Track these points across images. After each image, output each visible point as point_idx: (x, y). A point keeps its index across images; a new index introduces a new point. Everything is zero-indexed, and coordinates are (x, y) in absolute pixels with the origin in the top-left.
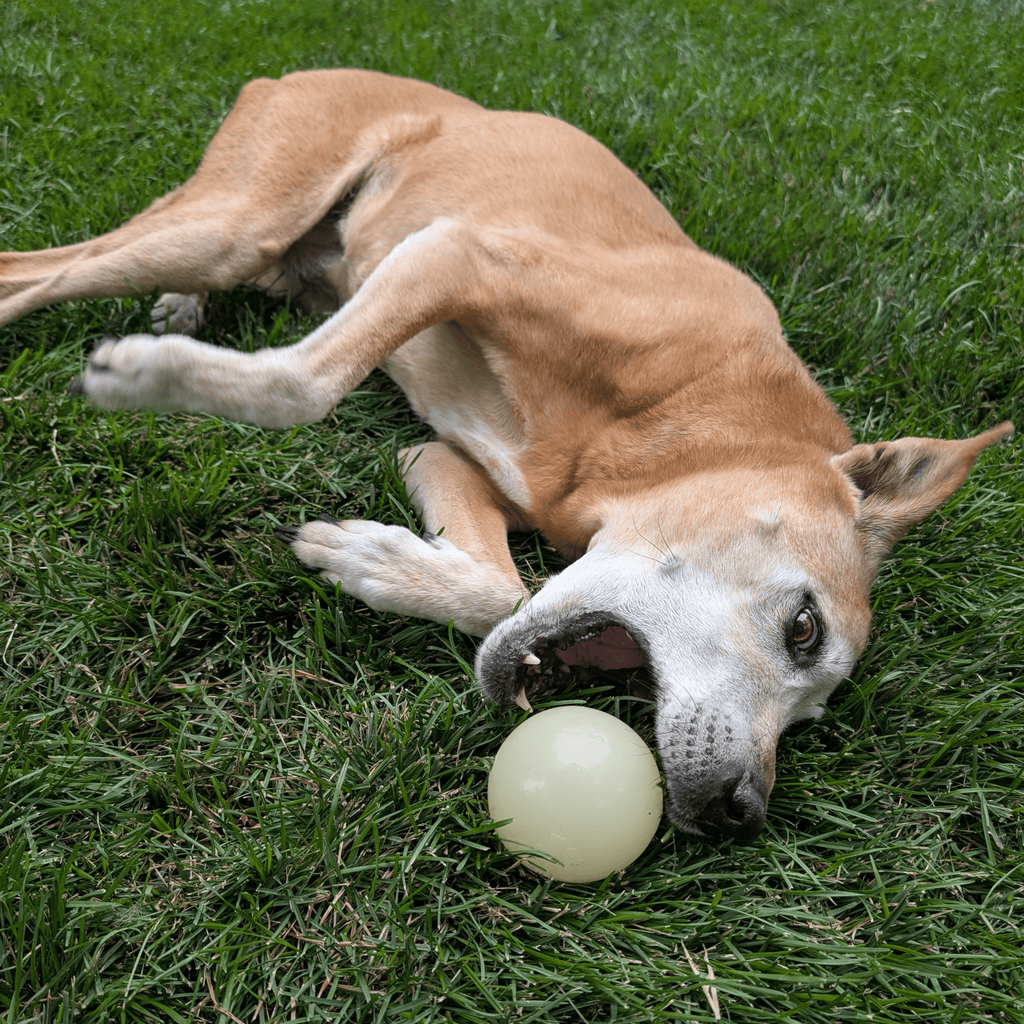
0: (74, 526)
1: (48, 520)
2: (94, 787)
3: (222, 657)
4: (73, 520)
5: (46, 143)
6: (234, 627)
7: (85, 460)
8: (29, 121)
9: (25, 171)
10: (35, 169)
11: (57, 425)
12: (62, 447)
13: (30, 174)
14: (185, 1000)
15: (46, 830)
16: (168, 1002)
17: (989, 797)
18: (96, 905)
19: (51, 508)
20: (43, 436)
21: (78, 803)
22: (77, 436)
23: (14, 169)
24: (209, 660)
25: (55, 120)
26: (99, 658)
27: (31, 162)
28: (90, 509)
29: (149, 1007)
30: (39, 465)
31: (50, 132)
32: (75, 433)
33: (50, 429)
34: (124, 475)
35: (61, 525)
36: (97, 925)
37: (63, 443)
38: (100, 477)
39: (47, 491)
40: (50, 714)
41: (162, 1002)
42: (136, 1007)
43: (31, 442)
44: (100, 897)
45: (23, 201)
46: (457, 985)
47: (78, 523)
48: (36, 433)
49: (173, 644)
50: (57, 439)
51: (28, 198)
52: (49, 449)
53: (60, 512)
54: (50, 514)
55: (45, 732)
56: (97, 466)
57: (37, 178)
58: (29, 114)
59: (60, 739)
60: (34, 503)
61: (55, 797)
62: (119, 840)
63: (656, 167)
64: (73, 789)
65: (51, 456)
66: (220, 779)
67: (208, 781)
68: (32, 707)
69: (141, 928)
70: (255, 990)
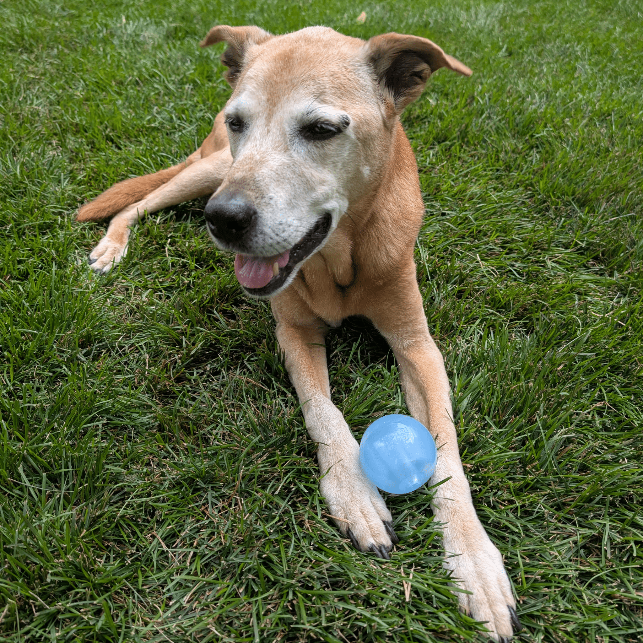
0: (165, 289)
1: (154, 282)
2: (135, 415)
3: (215, 365)
4: (166, 285)
5: (210, 93)
6: (224, 351)
7: (180, 256)
8: (205, 81)
9: (196, 106)
10: (201, 106)
11: (171, 237)
12: (170, 248)
13: (198, 108)
14: (146, 526)
15: (108, 431)
16: (138, 525)
17: (612, 528)
18: (118, 469)
19: (157, 277)
20: (163, 241)
21: (126, 421)
22: (179, 244)
23: (191, 105)
24: (209, 366)
25: (219, 81)
26: (156, 354)
27: (200, 102)
28: (174, 281)
29: (129, 525)
30: (158, 255)
31: (213, 87)
32: (178, 242)
33: (167, 239)
34: (196, 267)
35: (160, 286)
36: (115, 478)
37: (172, 246)
38: (184, 265)
39: (158, 268)
40: (127, 377)
41: (134, 525)
42: (121, 522)
43: (158, 244)
44: (120, 466)
45: (191, 121)
46: (276, 552)
47: (168, 287)
48: (161, 239)
49: (192, 353)
50: (170, 244)
51: (194, 120)
52: (164, 248)
53: (161, 280)
54: (156, 280)
55: (121, 385)
56: (185, 260)
57: (201, 110)
58: (207, 77)
59: (127, 389)
60: (150, 273)
61: (116, 416)
62: (140, 444)
63: (537, 136)
64: (127, 415)
65: (164, 252)
66: (194, 424)
67: (188, 423)
68: (119, 372)
69: (135, 486)
70: (179, 531)
